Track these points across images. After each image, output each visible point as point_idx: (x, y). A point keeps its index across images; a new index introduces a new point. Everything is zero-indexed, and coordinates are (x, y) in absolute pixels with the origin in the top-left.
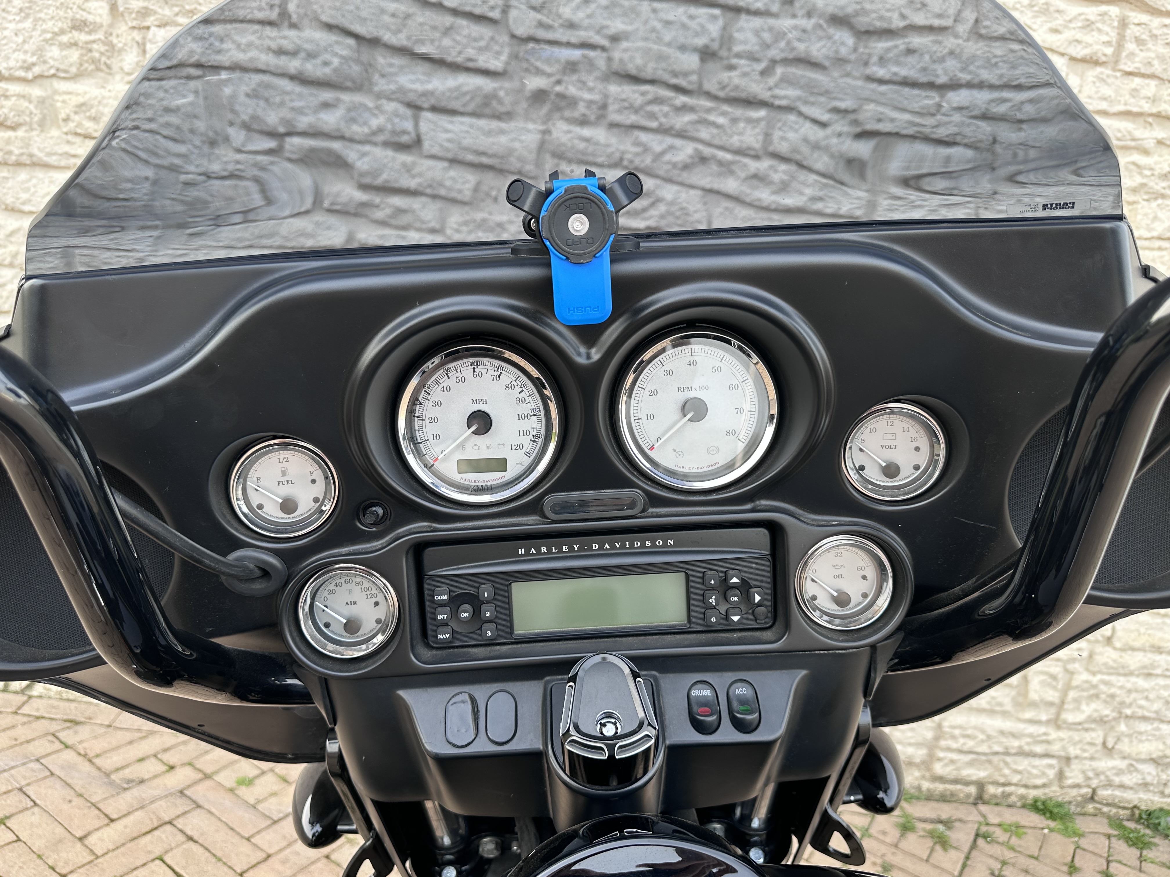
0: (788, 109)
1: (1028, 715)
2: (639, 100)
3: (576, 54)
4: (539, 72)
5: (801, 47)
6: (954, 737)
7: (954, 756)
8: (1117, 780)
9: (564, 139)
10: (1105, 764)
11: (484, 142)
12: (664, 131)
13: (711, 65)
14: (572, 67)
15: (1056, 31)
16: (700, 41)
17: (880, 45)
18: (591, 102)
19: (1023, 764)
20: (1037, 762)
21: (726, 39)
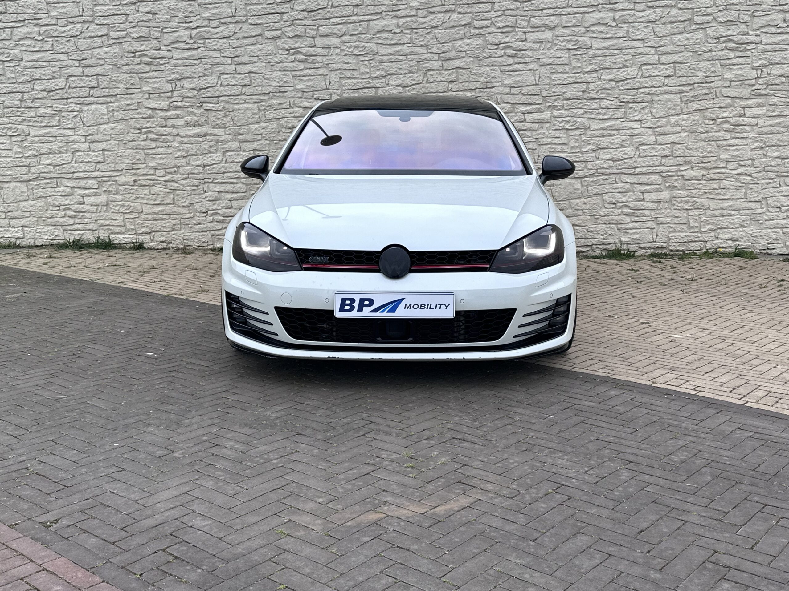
0: (603, 99)
1: (692, 231)
2: (570, 103)
3: (557, 97)
4: (549, 102)
5: (604, 87)
6: (673, 239)
7: (674, 244)
8: (721, 246)
9: (555, 114)
10: (716, 242)
11: (539, 118)
12: (576, 108)
13: (585, 93)
14: (556, 100)
15: (660, 72)
16: (582, 90)
17: (621, 83)
18: (560, 106)
19: (693, 244)
20: (697, 243)
21: (588, 88)
